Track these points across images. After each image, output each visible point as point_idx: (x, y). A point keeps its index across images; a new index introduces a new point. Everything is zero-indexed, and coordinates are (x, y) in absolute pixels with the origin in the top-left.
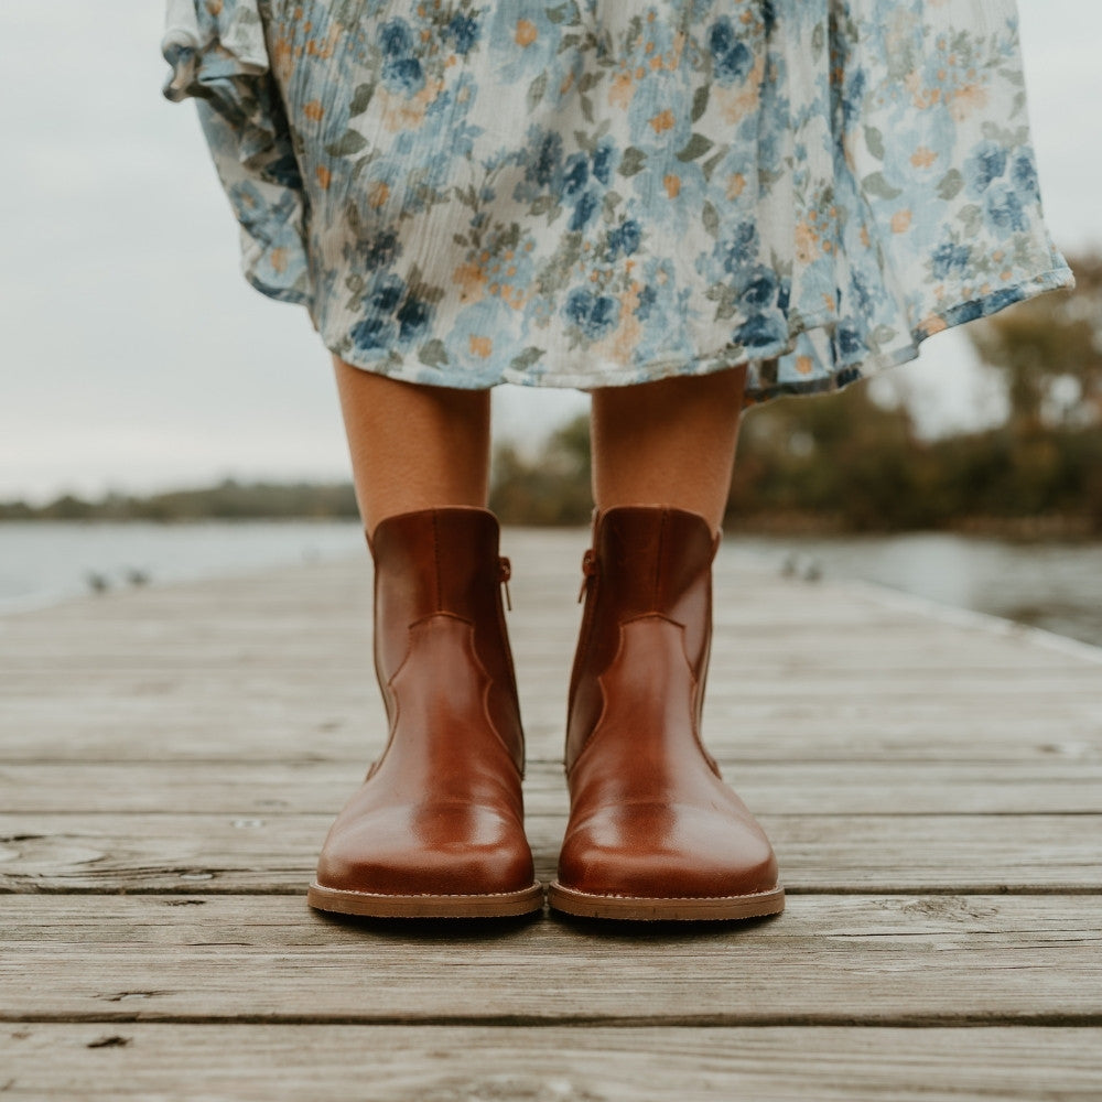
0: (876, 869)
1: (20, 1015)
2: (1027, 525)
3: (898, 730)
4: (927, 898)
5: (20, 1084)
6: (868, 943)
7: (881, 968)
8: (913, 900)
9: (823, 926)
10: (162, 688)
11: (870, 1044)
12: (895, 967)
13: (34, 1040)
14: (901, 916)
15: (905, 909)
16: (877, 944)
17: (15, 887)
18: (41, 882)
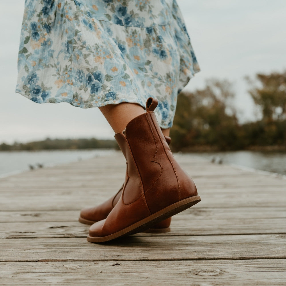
0: (266, 229)
1: (92, 260)
2: (269, 148)
3: (259, 200)
4: (281, 235)
5: (103, 272)
6: (271, 244)
7: (276, 248)
8: (278, 235)
9: (260, 241)
10: (69, 193)
11: (280, 262)
12: (279, 248)
13: (99, 264)
14: (276, 238)
15: (277, 237)
16: (273, 244)
17: (70, 236)
18: (76, 235)
